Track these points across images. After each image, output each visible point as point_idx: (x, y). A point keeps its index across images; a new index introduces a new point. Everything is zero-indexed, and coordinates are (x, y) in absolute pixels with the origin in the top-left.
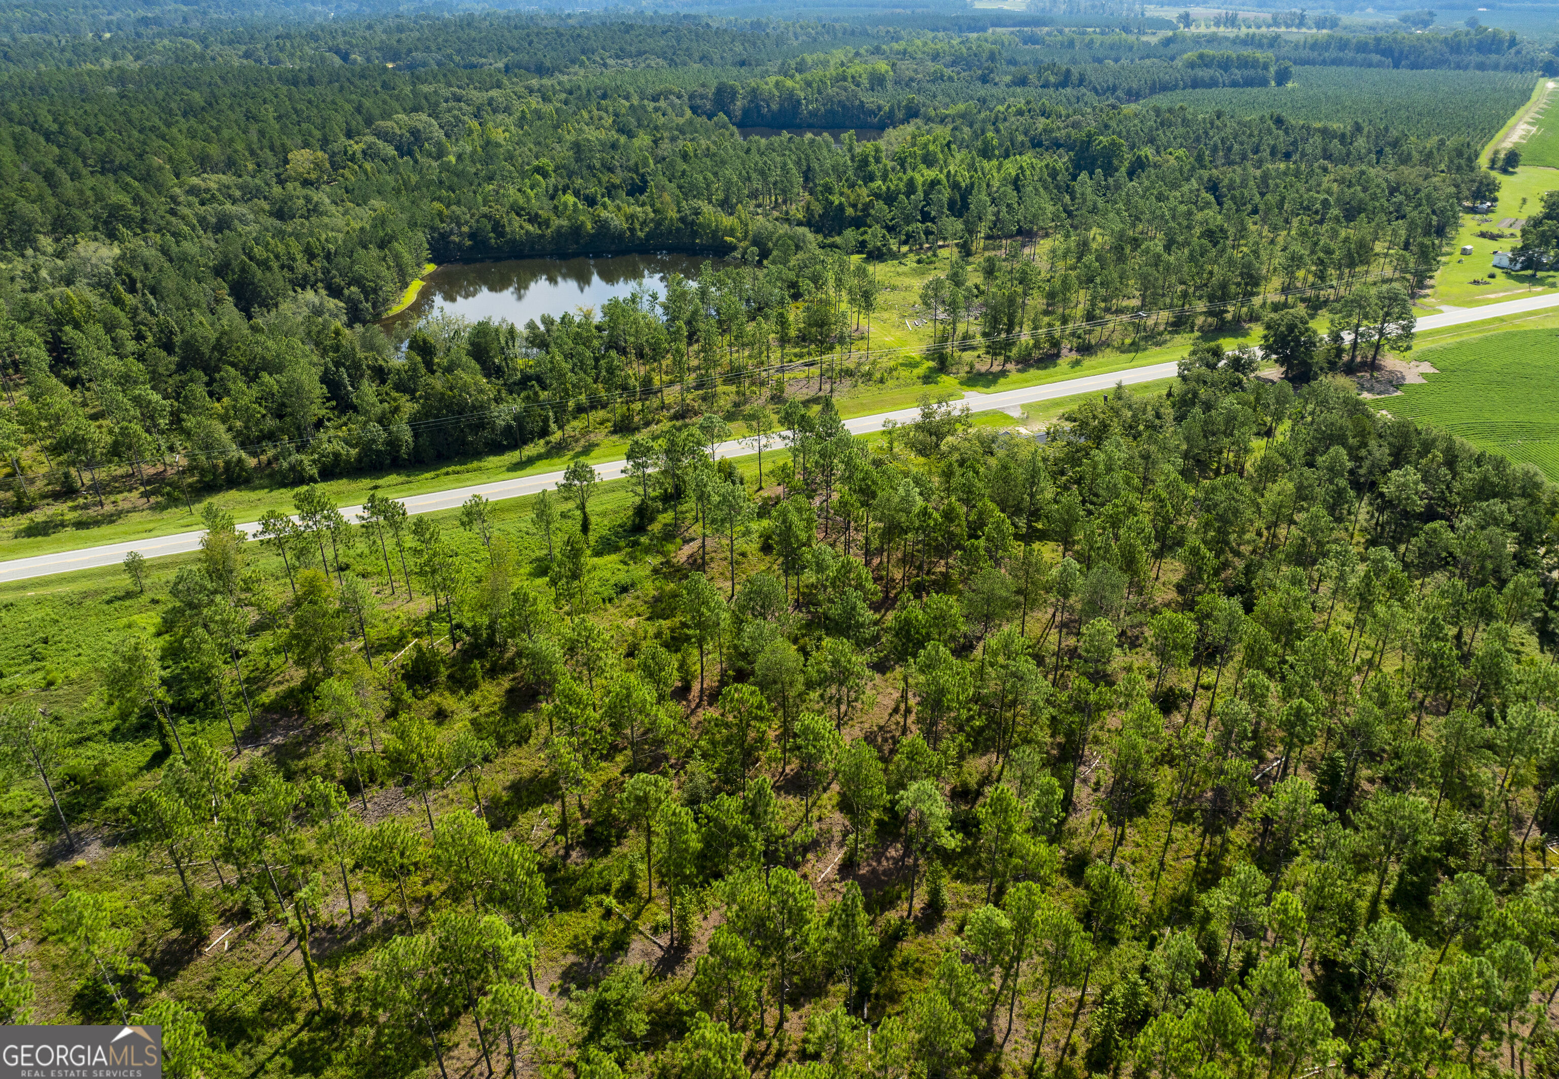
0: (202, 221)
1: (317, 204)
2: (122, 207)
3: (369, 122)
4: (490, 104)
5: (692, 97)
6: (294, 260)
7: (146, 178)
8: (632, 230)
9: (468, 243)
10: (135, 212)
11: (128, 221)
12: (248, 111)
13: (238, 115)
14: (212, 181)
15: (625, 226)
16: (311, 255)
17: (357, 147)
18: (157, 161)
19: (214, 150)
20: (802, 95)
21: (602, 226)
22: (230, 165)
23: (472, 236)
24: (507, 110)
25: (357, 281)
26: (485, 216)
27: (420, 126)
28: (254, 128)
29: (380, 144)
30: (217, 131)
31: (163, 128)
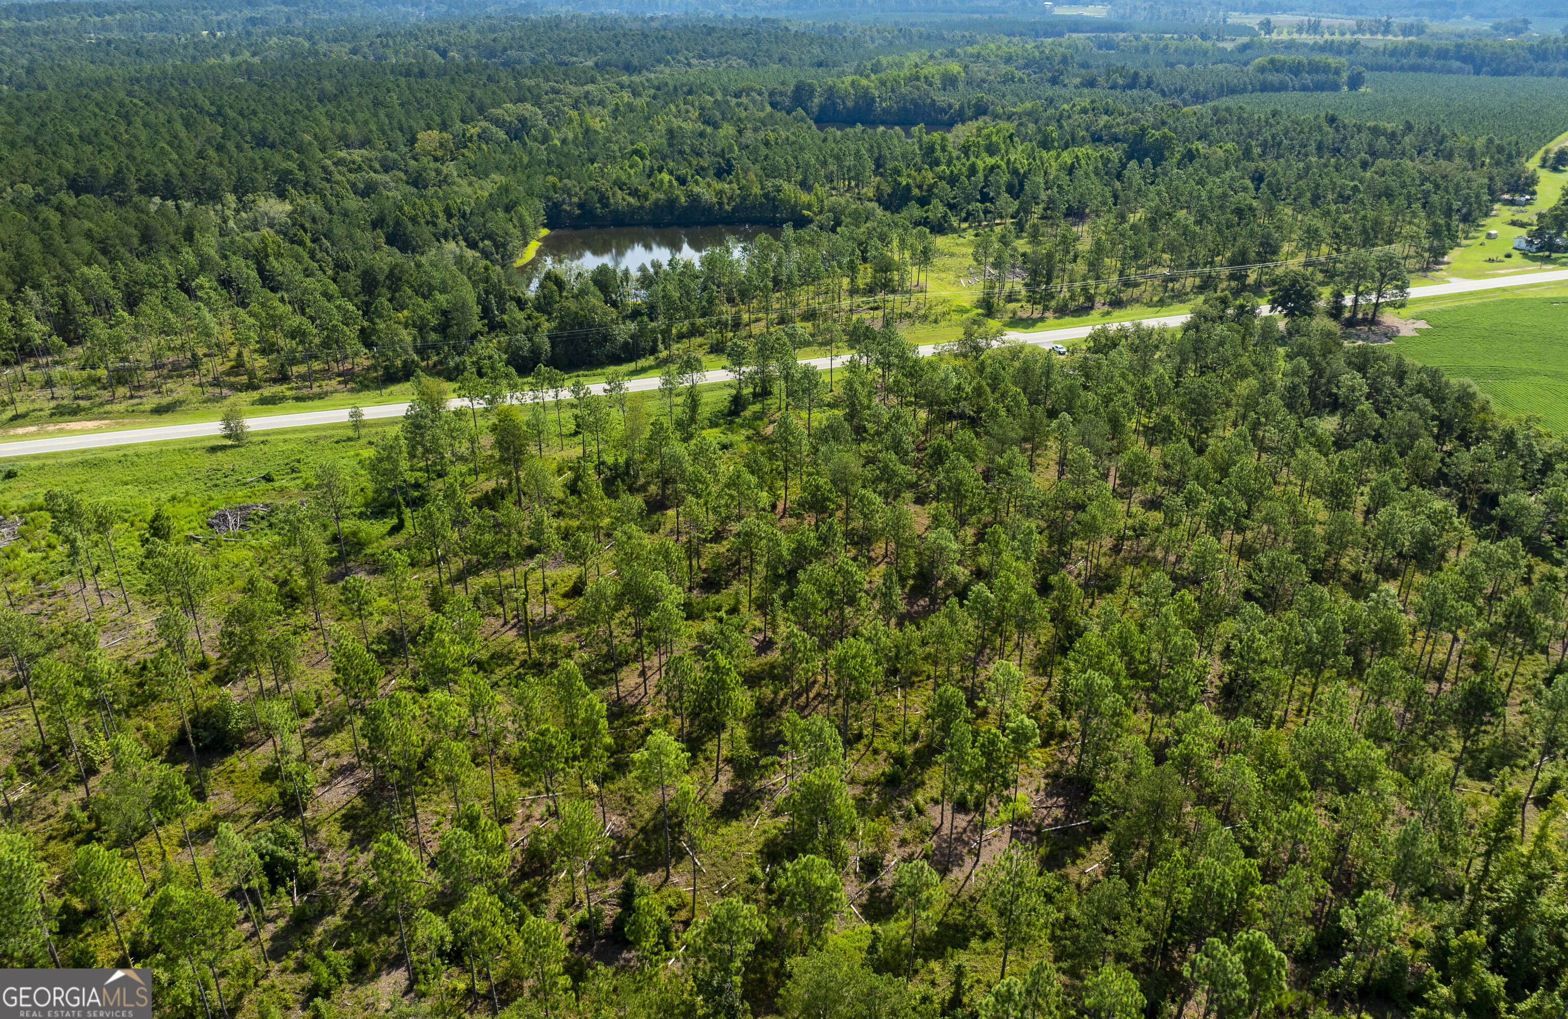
0: (353, 185)
1: (446, 176)
2: (291, 172)
3: (481, 110)
4: (586, 97)
5: (771, 94)
6: (437, 217)
7: (300, 149)
8: (721, 204)
9: (577, 212)
10: (300, 176)
11: (294, 183)
12: (375, 98)
13: (367, 101)
14: (357, 155)
15: (715, 200)
16: (449, 215)
17: (473, 131)
18: (307, 138)
19: (352, 130)
20: (877, 94)
21: (695, 199)
22: (365, 143)
23: (581, 206)
24: (602, 103)
25: (490, 236)
26: (593, 189)
27: (527, 115)
28: (382, 113)
29: (494, 129)
30: (352, 113)
31: (306, 112)
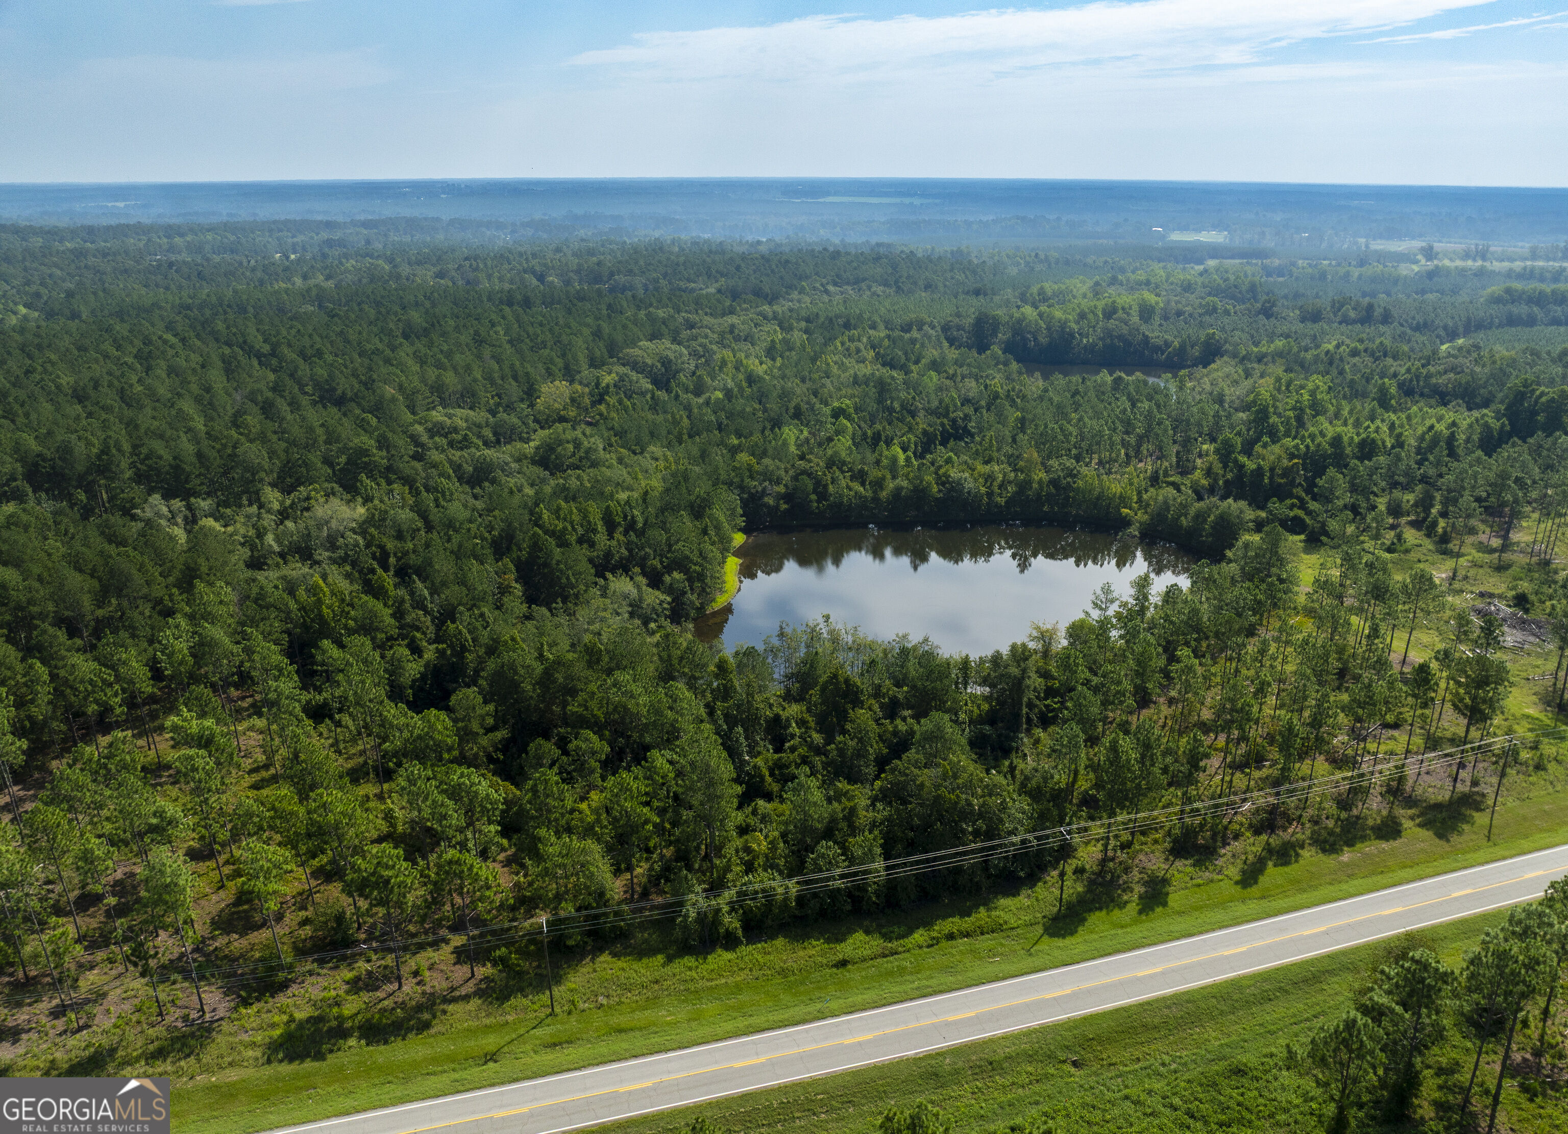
0: (457, 468)
1: (588, 451)
2: (365, 452)
3: (613, 350)
4: (731, 332)
5: (946, 328)
6: (595, 531)
7: (378, 409)
8: (990, 494)
9: (784, 507)
10: (380, 457)
11: (371, 470)
12: (477, 333)
13: (465, 338)
14: (460, 417)
15: (983, 490)
16: (611, 526)
17: (608, 379)
18: (390, 391)
19: (450, 378)
20: (1075, 327)
21: (952, 489)
22: (468, 398)
23: (787, 497)
24: (748, 338)
25: (680, 564)
26: (804, 472)
27: (671, 356)
28: (487, 352)
29: (634, 376)
30: (449, 355)
31: (388, 352)
